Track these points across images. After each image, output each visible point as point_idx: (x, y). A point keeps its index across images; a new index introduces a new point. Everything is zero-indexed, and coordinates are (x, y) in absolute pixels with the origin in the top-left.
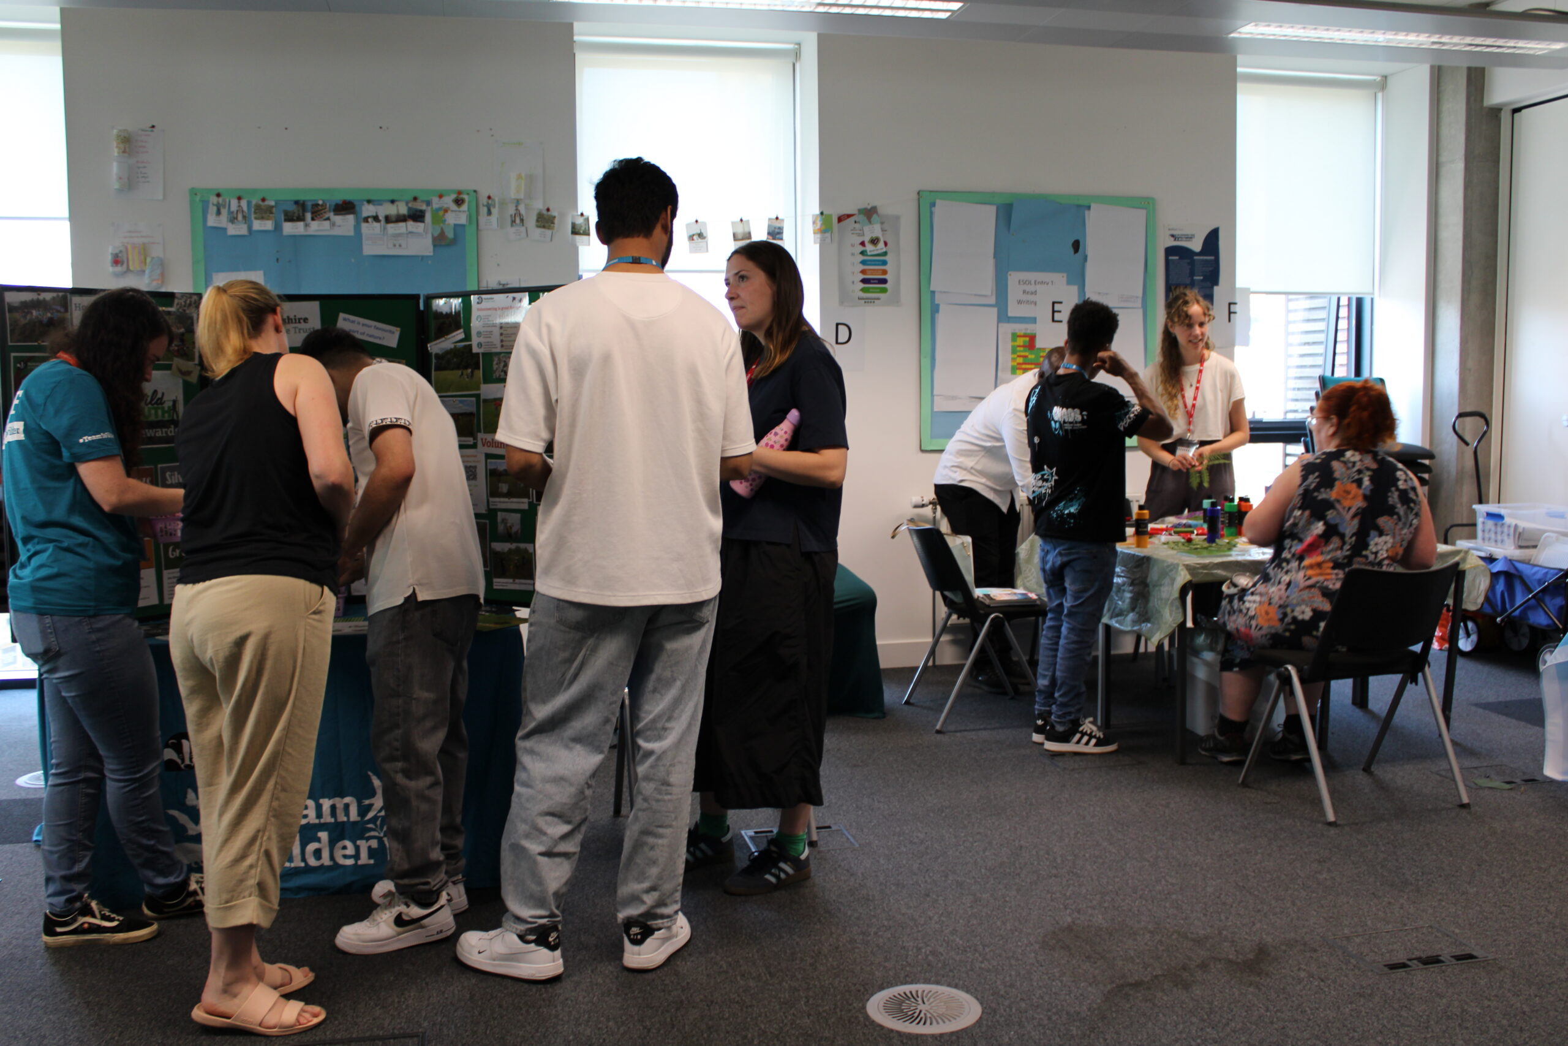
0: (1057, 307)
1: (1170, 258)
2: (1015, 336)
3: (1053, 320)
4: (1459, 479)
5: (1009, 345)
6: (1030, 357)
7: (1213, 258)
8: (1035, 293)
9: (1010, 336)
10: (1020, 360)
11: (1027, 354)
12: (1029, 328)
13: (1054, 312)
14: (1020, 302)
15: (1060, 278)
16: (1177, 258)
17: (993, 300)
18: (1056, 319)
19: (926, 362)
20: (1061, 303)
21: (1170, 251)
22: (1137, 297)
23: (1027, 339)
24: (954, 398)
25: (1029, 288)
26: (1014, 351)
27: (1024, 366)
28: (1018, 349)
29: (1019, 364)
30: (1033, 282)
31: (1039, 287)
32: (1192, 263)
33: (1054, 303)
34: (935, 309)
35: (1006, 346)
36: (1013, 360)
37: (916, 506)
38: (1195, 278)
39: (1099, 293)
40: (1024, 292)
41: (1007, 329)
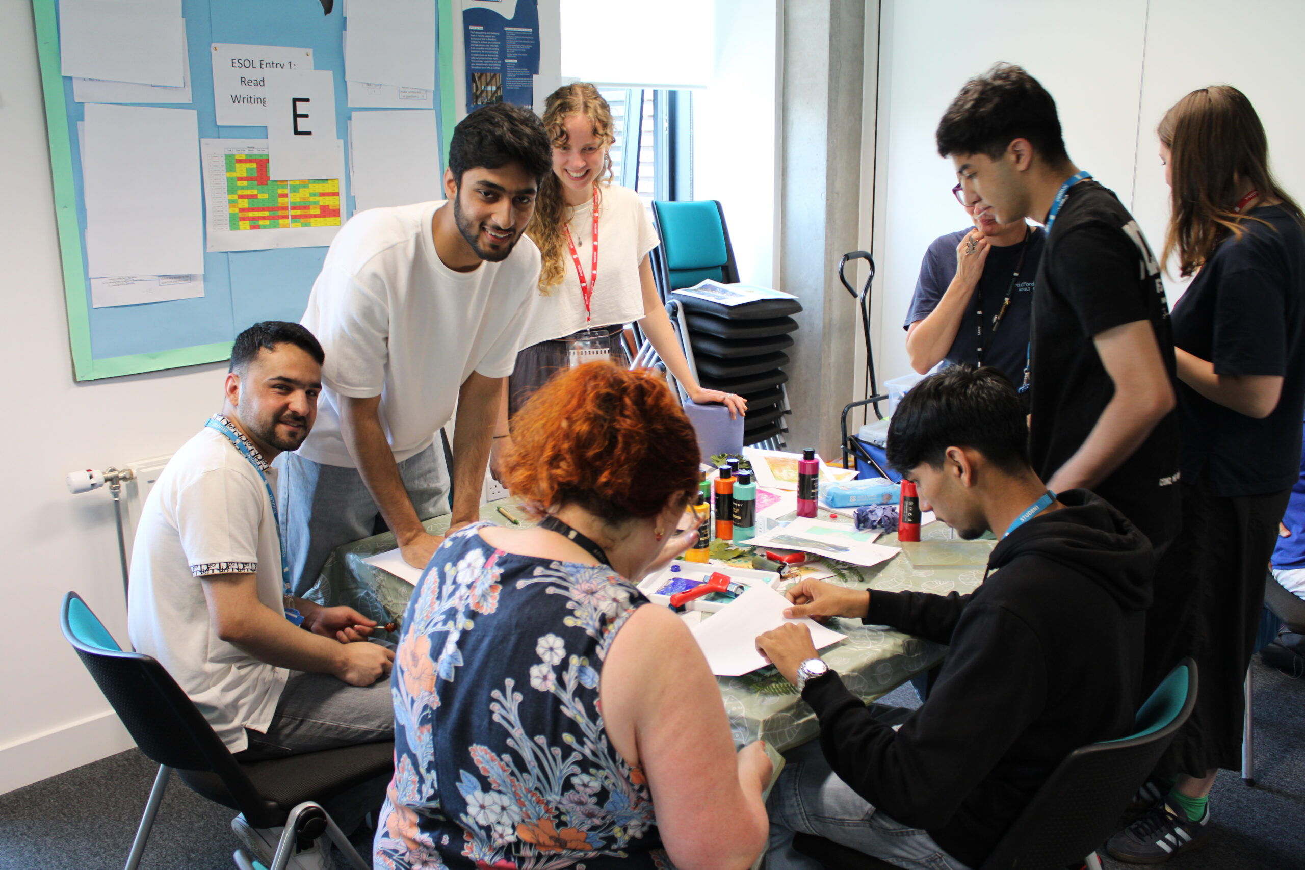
0: (301, 108)
1: (471, 27)
2: (232, 161)
3: (297, 132)
4: (827, 334)
5: (224, 176)
6: (260, 196)
7: (530, 30)
8: (261, 83)
9: (223, 161)
10: (244, 204)
11: (255, 192)
12: (257, 146)
13: (296, 116)
14: (236, 99)
15: (302, 57)
16: (481, 28)
17: (186, 96)
18: (300, 130)
19: (68, 218)
20: (307, 100)
21: (472, 16)
22: (426, 91)
23: (254, 165)
24: (130, 280)
25: (250, 74)
26: (231, 190)
27: (251, 214)
28: (239, 183)
29: (242, 210)
30: (257, 64)
31: (268, 73)
32: (502, 37)
33: (295, 101)
34: (76, 114)
35: (217, 180)
36: (232, 203)
37: (78, 491)
38: (507, 61)
39: (368, 84)
40: (243, 80)
41: (218, 147)
